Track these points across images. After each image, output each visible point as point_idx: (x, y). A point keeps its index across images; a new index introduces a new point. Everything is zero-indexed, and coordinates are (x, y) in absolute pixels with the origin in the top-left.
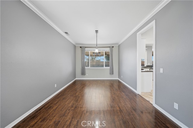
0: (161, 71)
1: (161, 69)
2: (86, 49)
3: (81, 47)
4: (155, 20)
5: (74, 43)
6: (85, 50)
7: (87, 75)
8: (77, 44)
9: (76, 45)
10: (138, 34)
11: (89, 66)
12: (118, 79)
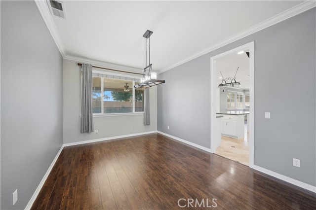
0: (268, 115)
1: (266, 113)
2: (94, 71)
3: (80, 64)
4: (253, 42)
5: (61, 49)
6: (91, 73)
7: (96, 131)
8: (69, 53)
9: (66, 57)
10: (212, 59)
11: (100, 112)
12: (157, 131)
